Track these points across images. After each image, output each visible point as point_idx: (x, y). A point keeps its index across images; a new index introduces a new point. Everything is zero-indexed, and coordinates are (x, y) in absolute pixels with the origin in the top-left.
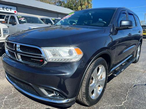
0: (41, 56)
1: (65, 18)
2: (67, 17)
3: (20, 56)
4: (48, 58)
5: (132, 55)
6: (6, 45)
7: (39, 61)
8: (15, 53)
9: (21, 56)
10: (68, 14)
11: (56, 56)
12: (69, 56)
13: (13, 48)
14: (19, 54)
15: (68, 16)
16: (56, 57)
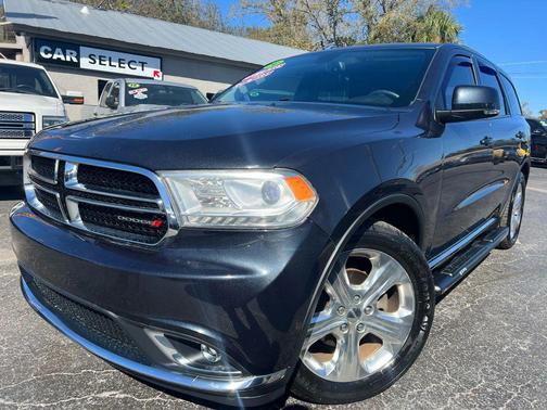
0: (156, 206)
1: (249, 80)
2: (259, 76)
3: (76, 205)
4: (183, 213)
5: (493, 220)
6: (27, 167)
7: (147, 226)
8: (58, 195)
9: (81, 206)
10: (260, 67)
11: (212, 206)
12: (263, 206)
13: (51, 176)
14: (72, 198)
15: (261, 72)
16: (212, 210)
